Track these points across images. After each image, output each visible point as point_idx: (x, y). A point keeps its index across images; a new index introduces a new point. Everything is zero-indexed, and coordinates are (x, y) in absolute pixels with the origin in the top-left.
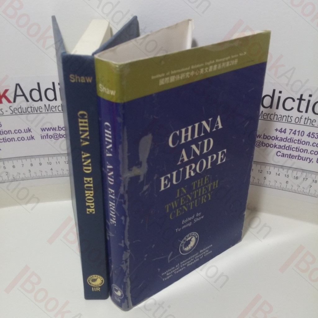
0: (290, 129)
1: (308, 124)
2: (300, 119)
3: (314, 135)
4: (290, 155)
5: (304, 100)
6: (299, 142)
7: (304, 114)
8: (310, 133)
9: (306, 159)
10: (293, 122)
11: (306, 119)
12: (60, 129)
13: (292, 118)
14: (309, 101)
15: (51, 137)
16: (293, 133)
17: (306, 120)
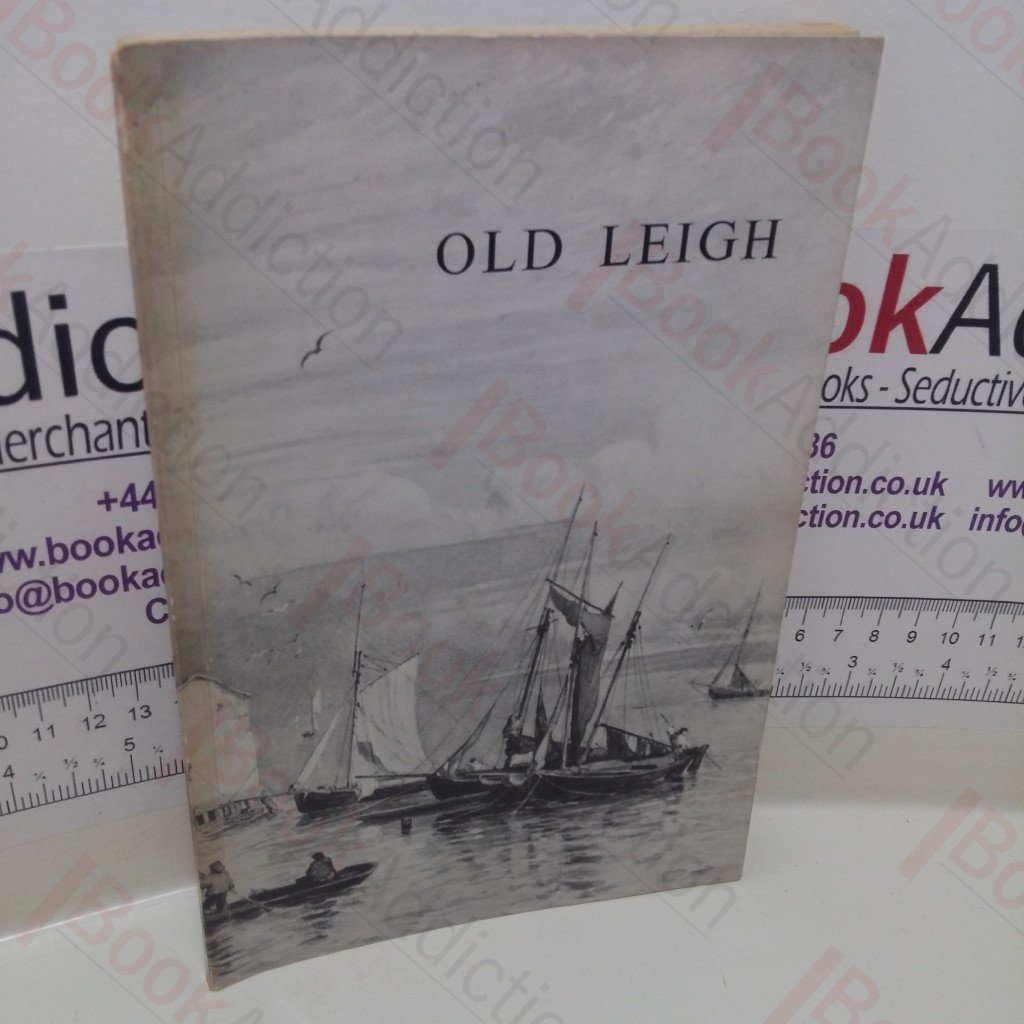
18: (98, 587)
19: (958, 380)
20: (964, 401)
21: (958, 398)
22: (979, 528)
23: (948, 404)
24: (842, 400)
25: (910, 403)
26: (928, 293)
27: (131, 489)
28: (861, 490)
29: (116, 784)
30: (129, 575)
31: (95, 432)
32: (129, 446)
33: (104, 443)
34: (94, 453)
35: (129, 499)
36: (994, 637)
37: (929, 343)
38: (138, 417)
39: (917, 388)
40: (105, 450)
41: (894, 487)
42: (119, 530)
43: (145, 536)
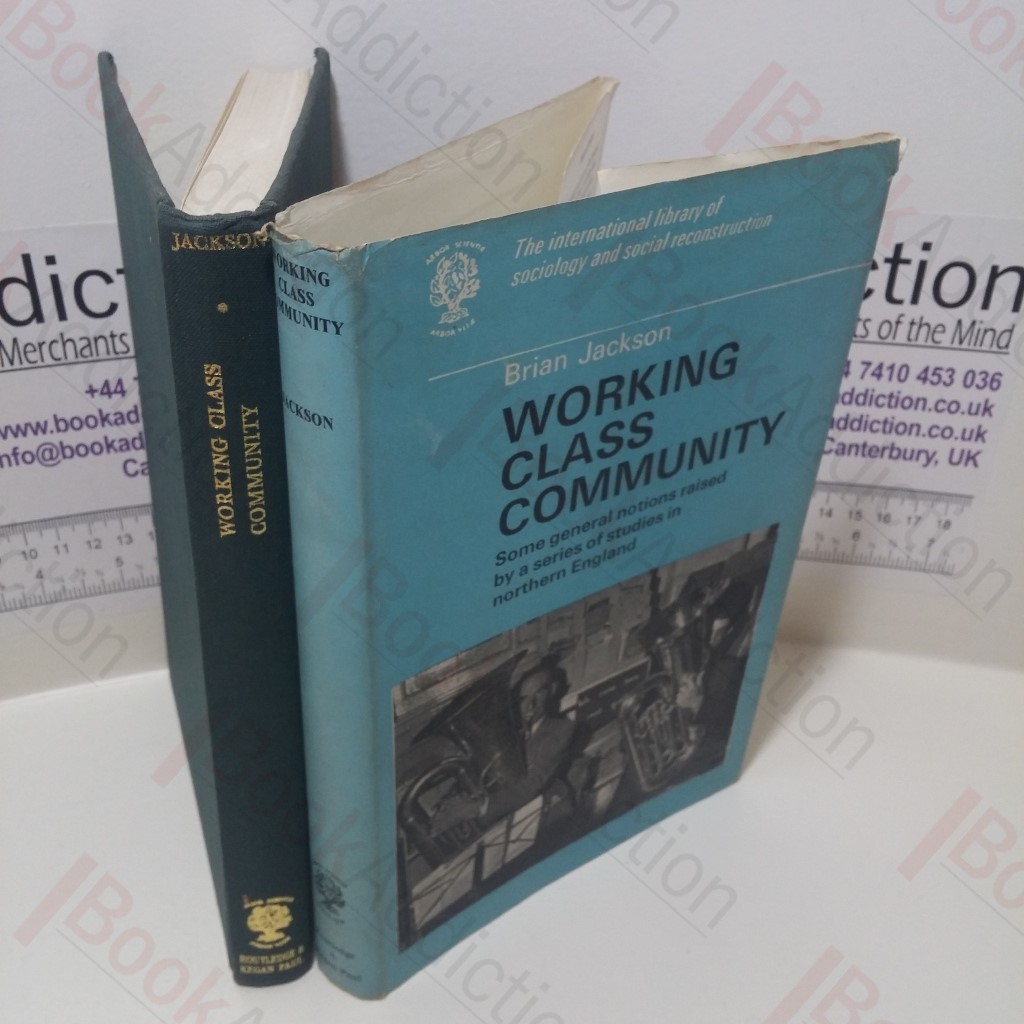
0: (864, 363)
1: (921, 341)
2: (894, 325)
3: (940, 376)
4: (865, 445)
5: (907, 262)
6: (894, 400)
7: (907, 308)
8: (926, 370)
9: (915, 455)
10: (873, 336)
11: (912, 323)
12: (62, 425)
13: (868, 324)
14: (923, 265)
15: (28, 458)
16: (873, 374)
17: (915, 328)
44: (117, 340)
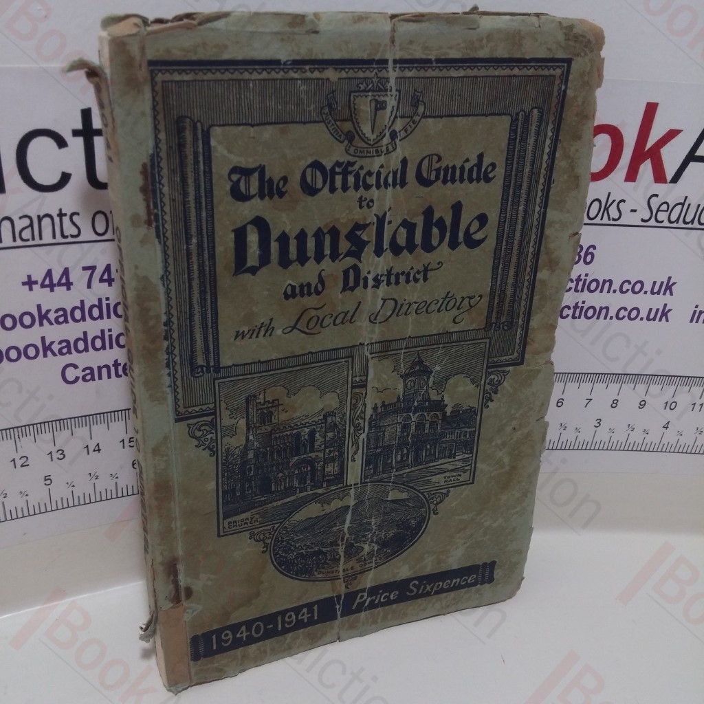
18: (23, 353)
19: (689, 205)
20: (692, 222)
21: (688, 219)
22: (697, 322)
23: (681, 224)
24: (602, 219)
25: (652, 222)
26: (672, 134)
27: (49, 273)
28: (612, 290)
29: (37, 512)
30: (47, 344)
31: (20, 224)
32: (48, 237)
33: (27, 234)
34: (19, 243)
35: (47, 282)
36: (702, 404)
37: (670, 174)
38: (55, 213)
39: (658, 210)
40: (28, 240)
41: (637, 287)
42: (39, 307)
43: (61, 313)
44: (66, 220)
